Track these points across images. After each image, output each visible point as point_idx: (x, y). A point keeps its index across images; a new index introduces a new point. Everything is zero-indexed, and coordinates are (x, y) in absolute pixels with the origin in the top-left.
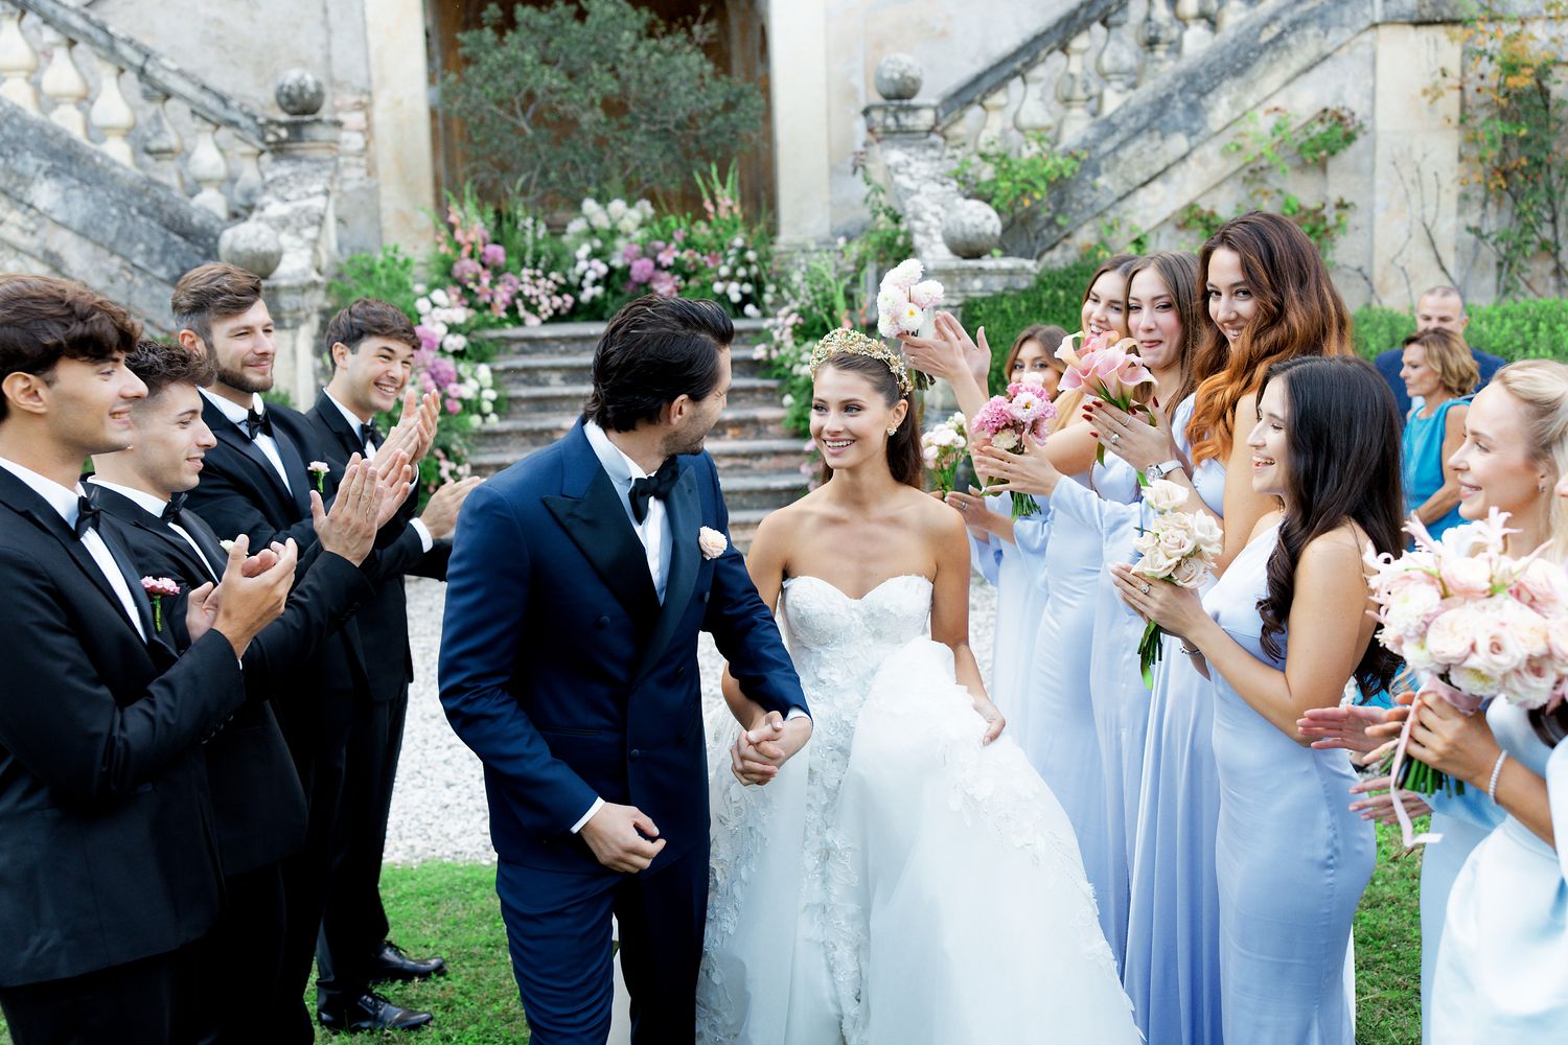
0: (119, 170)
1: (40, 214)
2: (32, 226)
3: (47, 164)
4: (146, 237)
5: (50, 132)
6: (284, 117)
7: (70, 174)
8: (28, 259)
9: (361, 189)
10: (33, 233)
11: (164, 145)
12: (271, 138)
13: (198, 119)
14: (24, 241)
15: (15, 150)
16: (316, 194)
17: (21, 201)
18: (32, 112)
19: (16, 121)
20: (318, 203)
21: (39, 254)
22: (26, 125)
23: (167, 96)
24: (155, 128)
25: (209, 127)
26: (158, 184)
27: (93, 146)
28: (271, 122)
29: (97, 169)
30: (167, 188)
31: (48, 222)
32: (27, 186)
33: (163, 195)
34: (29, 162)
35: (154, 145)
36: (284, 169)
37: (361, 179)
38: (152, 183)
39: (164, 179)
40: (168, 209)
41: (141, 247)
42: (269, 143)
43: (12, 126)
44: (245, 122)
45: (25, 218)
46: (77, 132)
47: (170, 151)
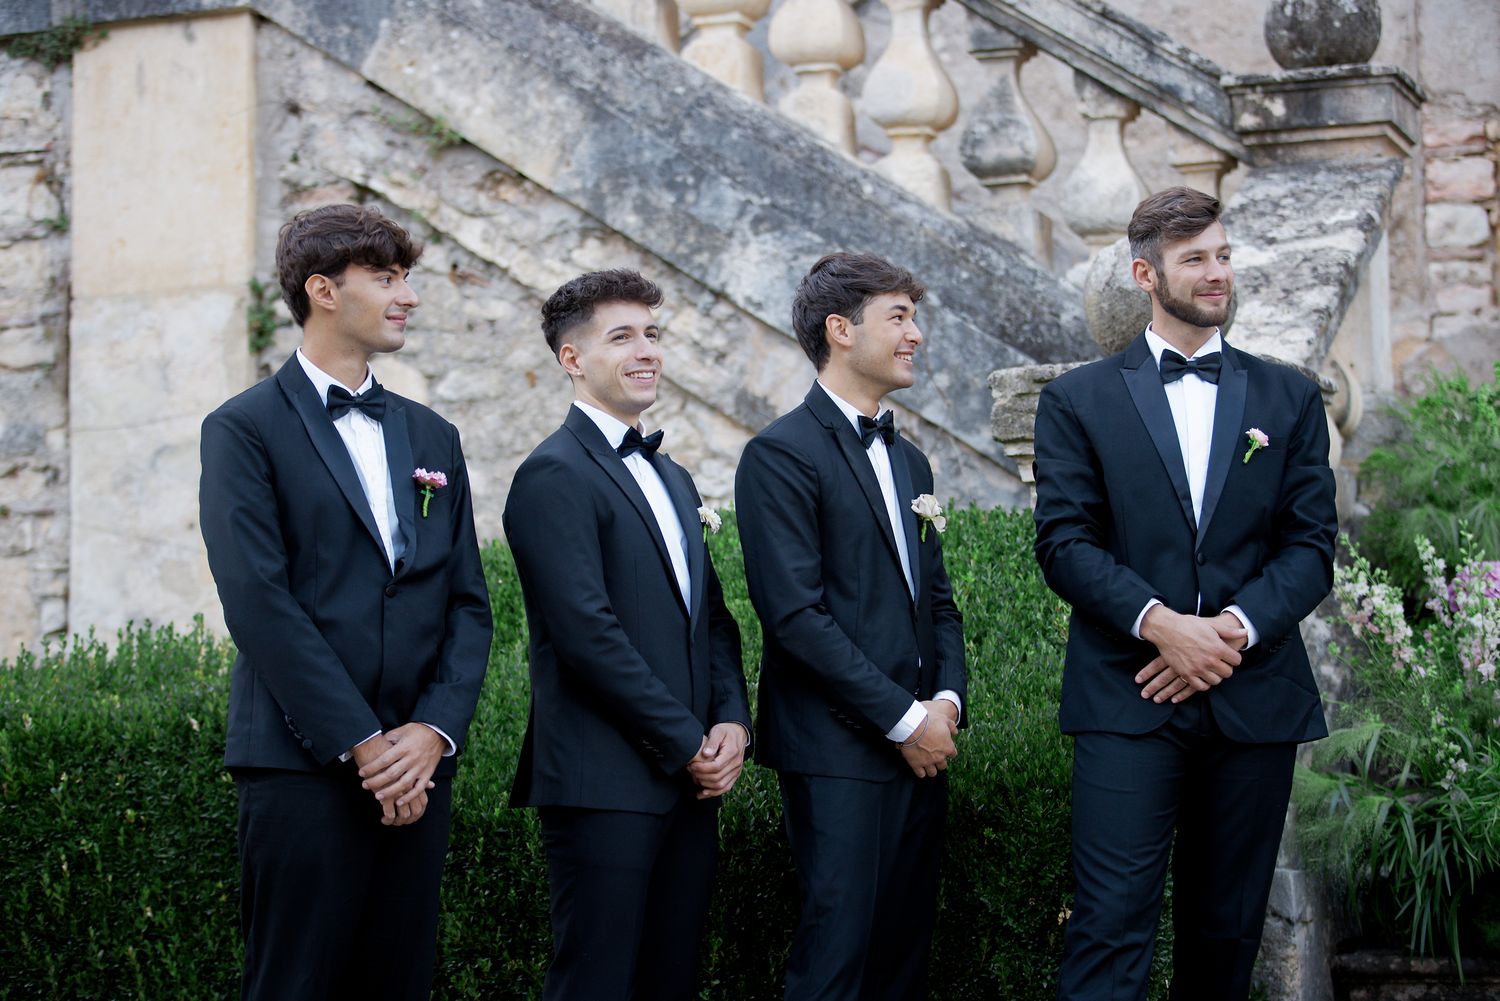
0: (910, 211)
1: (739, 312)
2: (719, 341)
3: (759, 202)
4: (954, 357)
5: (774, 134)
6: (1277, 73)
7: (807, 222)
8: (704, 416)
9: (1477, 332)
10: (721, 357)
11: (1013, 153)
12: (1248, 121)
13: (1090, 91)
14: (702, 376)
15: (700, 175)
16: (1342, 226)
17: (701, 286)
18: (743, 94)
19: (708, 113)
20: (1349, 242)
21: (728, 402)
22: (727, 119)
23: (1029, 48)
24: (995, 117)
25: (1114, 108)
26: (992, 240)
27: (863, 162)
28: (1249, 83)
29: (865, 205)
30: (1012, 249)
31: (753, 329)
32: (715, 251)
33: (1000, 264)
34: (723, 201)
35: (989, 154)
36: (1275, 186)
37: (1477, 312)
38: (978, 236)
39: (1007, 230)
40: (1007, 293)
41: (942, 380)
42: (1245, 133)
43: (701, 125)
44: (1192, 88)
45: (707, 324)
46: (832, 136)
47: (1024, 167)
